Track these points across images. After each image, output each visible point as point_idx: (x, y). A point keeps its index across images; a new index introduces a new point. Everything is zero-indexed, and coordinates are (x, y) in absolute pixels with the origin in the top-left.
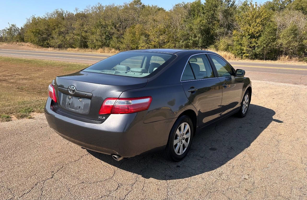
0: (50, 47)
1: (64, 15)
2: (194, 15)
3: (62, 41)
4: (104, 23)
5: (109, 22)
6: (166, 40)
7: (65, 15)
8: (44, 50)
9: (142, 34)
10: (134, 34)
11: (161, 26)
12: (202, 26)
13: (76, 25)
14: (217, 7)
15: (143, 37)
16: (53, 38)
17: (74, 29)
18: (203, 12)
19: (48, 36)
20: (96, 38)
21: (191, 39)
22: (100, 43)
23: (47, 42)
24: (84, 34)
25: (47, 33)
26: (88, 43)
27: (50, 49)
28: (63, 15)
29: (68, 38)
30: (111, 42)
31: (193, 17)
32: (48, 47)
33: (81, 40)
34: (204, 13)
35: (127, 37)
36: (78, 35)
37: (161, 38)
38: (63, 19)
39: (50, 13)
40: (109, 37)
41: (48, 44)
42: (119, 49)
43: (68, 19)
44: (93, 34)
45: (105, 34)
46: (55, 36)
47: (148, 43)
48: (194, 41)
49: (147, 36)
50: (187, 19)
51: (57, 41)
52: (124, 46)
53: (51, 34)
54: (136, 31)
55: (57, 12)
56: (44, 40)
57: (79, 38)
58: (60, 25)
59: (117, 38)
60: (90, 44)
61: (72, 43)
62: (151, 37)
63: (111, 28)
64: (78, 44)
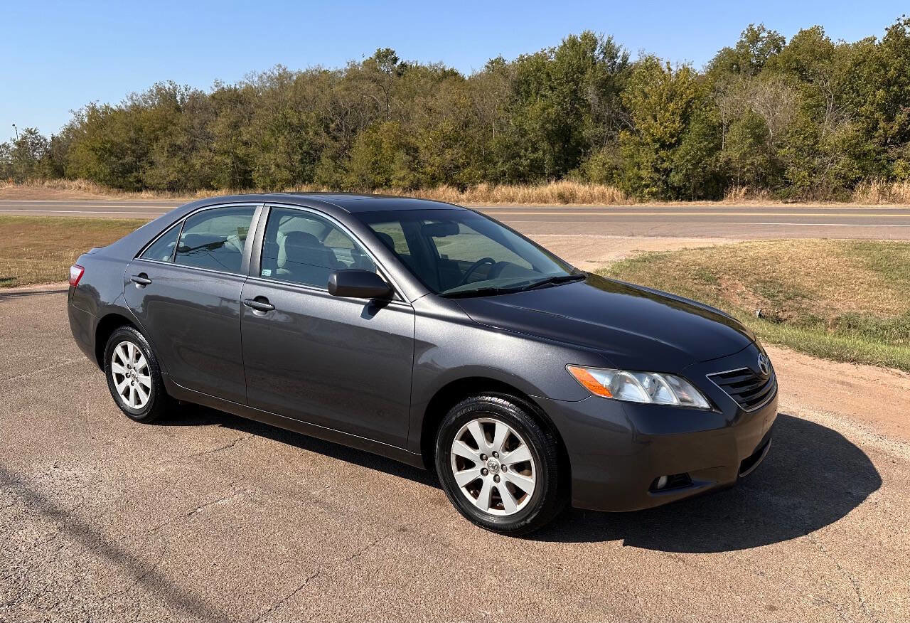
0: (146, 188)
1: (178, 98)
2: (528, 93)
3: (181, 171)
4: (295, 121)
5: (309, 117)
6: (461, 161)
7: (182, 99)
8: (127, 197)
9: (398, 147)
10: (378, 146)
11: (447, 126)
12: (548, 122)
13: (219, 127)
14: (582, 73)
15: (401, 155)
16: (152, 163)
17: (210, 138)
18: (550, 86)
19: (139, 158)
20: (275, 159)
21: (525, 156)
22: (286, 174)
23: (135, 177)
24: (241, 151)
25: (133, 151)
26: (255, 175)
27: (144, 194)
28: (175, 98)
29: (196, 162)
30: (319, 171)
31: (526, 100)
32: (140, 190)
33: (234, 167)
34: (552, 89)
35: (361, 154)
36: (226, 153)
37: (448, 155)
38: (178, 109)
39: (140, 93)
40: (312, 157)
41: (139, 181)
42: (341, 189)
43: (192, 109)
44: (266, 148)
45: (301, 148)
46: (160, 158)
47: (414, 170)
48: (531, 160)
49: (413, 151)
50: (512, 103)
51: (164, 172)
52: (353, 179)
53: (145, 154)
54: (384, 140)
55: (159, 90)
56: (127, 170)
57: (228, 161)
58: (171, 128)
59: (334, 158)
60: (258, 177)
61: (207, 176)
62: (423, 155)
63: (316, 133)
64: (225, 176)
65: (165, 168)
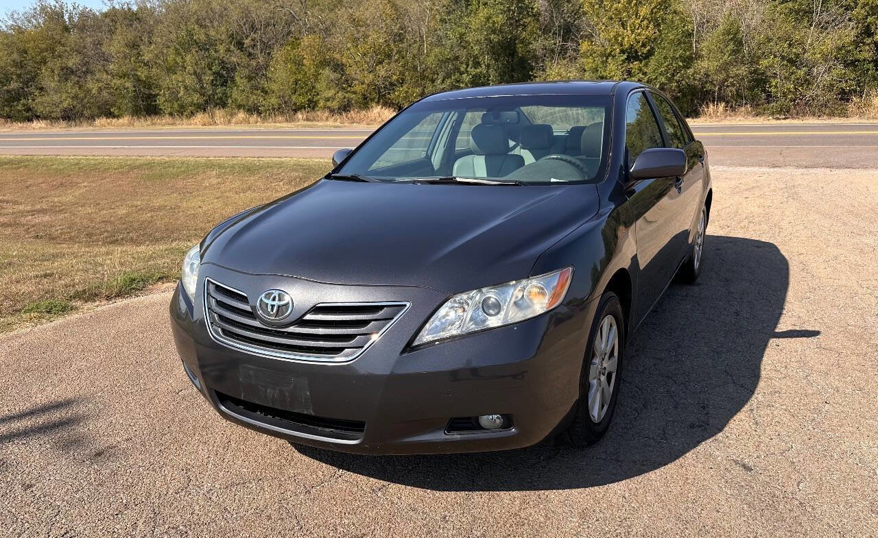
0: (38, 117)
1: (66, 17)
2: (468, 2)
3: (75, 97)
4: (203, 37)
5: (218, 32)
6: (395, 77)
7: (70, 18)
8: (17, 128)
9: (324, 63)
10: (299, 63)
11: (377, 38)
12: (494, 32)
13: (115, 46)
15: (327, 72)
16: (42, 89)
17: (106, 59)
19: (26, 83)
20: (184, 81)
21: (467, 71)
22: (196, 98)
23: (24, 105)
24: (142, 73)
25: (19, 76)
26: (160, 101)
27: (38, 126)
28: (63, 17)
29: (93, 86)
30: (235, 94)
31: (467, 8)
32: (30, 120)
33: (135, 91)
35: (280, 75)
36: (124, 76)
37: (381, 71)
38: (66, 29)
39: (22, 11)
40: (224, 77)
41: (29, 110)
42: (259, 113)
43: (82, 27)
44: (171, 69)
45: (210, 69)
46: (50, 82)
47: (343, 89)
49: (338, 67)
50: (449, 13)
51: (56, 98)
52: (274, 100)
53: (33, 79)
54: (305, 56)
55: (43, 9)
56: (15, 97)
57: (128, 85)
58: (59, 49)
59: (250, 78)
60: (164, 102)
61: (106, 103)
62: (352, 71)
63: (228, 50)
64: (127, 103)
65: (56, 94)
